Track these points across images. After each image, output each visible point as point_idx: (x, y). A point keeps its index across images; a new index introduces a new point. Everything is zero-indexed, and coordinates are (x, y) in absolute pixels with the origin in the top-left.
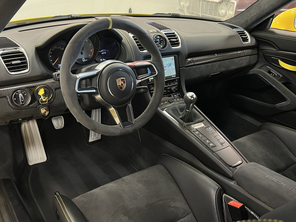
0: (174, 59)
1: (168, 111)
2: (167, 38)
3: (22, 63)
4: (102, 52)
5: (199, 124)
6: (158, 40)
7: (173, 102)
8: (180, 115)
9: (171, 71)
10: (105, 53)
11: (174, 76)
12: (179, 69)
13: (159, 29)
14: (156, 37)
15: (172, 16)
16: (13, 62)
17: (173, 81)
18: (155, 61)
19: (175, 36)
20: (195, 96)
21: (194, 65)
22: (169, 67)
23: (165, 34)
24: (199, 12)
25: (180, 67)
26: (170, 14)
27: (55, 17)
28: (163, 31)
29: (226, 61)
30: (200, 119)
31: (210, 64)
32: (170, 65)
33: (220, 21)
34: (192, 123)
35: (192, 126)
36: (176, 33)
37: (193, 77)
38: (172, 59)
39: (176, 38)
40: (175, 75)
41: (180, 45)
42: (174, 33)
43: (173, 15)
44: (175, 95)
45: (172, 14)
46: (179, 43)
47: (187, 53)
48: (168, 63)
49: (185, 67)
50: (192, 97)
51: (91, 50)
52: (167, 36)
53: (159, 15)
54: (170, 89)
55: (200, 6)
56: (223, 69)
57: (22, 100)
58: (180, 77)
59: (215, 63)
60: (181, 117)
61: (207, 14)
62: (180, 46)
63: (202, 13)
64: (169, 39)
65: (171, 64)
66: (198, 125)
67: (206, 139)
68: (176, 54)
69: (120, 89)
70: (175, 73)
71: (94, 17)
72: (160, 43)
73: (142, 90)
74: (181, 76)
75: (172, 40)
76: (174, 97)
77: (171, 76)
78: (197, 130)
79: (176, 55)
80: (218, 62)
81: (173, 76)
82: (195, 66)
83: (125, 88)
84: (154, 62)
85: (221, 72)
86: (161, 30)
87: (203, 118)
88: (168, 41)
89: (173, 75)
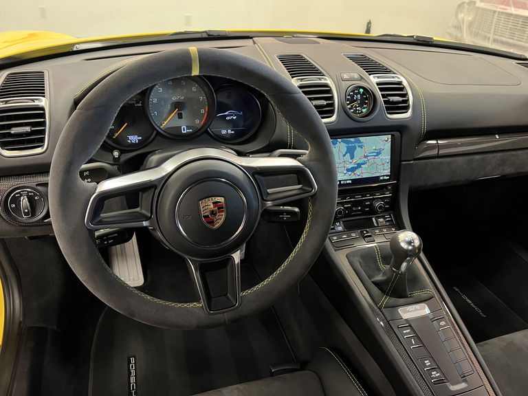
0: (390, 140)
1: (351, 258)
2: (379, 94)
3: (33, 133)
4: (227, 116)
5: (418, 306)
6: (359, 96)
7: (370, 236)
8: (379, 270)
9: (379, 167)
10: (235, 118)
11: (386, 178)
12: (400, 165)
13: (367, 72)
14: (353, 91)
15: (416, 41)
16: (14, 131)
17: (381, 189)
18: (315, 160)
19: (402, 89)
20: (417, 242)
21: (438, 156)
22: (376, 157)
23: (378, 84)
24: (490, 33)
25: (402, 159)
26: (413, 37)
27: (176, 34)
28: (374, 77)
29: (519, 152)
30: (423, 294)
31: (477, 157)
32: (378, 154)
33: (522, 57)
34: (402, 301)
35: (401, 310)
36: (405, 83)
37: (430, 183)
38: (386, 141)
39: (405, 95)
40: (387, 176)
41: (410, 111)
42: (400, 83)
43: (418, 41)
44: (381, 220)
45: (417, 36)
46: (409, 106)
47: (424, 129)
48: (375, 149)
49: (415, 160)
50: (409, 243)
51: (202, 111)
52: (381, 90)
53: (388, 39)
54: (371, 204)
55: (494, 22)
56: (509, 170)
57: (26, 211)
58: (398, 180)
59: (490, 156)
60: (379, 278)
61: (505, 37)
62: (409, 114)
63: (494, 34)
64: (383, 96)
65: (382, 152)
66: (416, 310)
67: (427, 354)
68: (398, 130)
69: (208, 225)
70: (388, 172)
71: (251, 38)
72: (361, 105)
73: (285, 217)
74: (401, 179)
75: (392, 99)
76: (378, 224)
77: (378, 177)
78: (409, 324)
79: (397, 134)
80: (499, 154)
81: (381, 178)
82: (440, 160)
83: (221, 222)
84: (312, 163)
85: (503, 176)
86: (370, 74)
87: (432, 290)
88: (381, 100)
89: (383, 176)
